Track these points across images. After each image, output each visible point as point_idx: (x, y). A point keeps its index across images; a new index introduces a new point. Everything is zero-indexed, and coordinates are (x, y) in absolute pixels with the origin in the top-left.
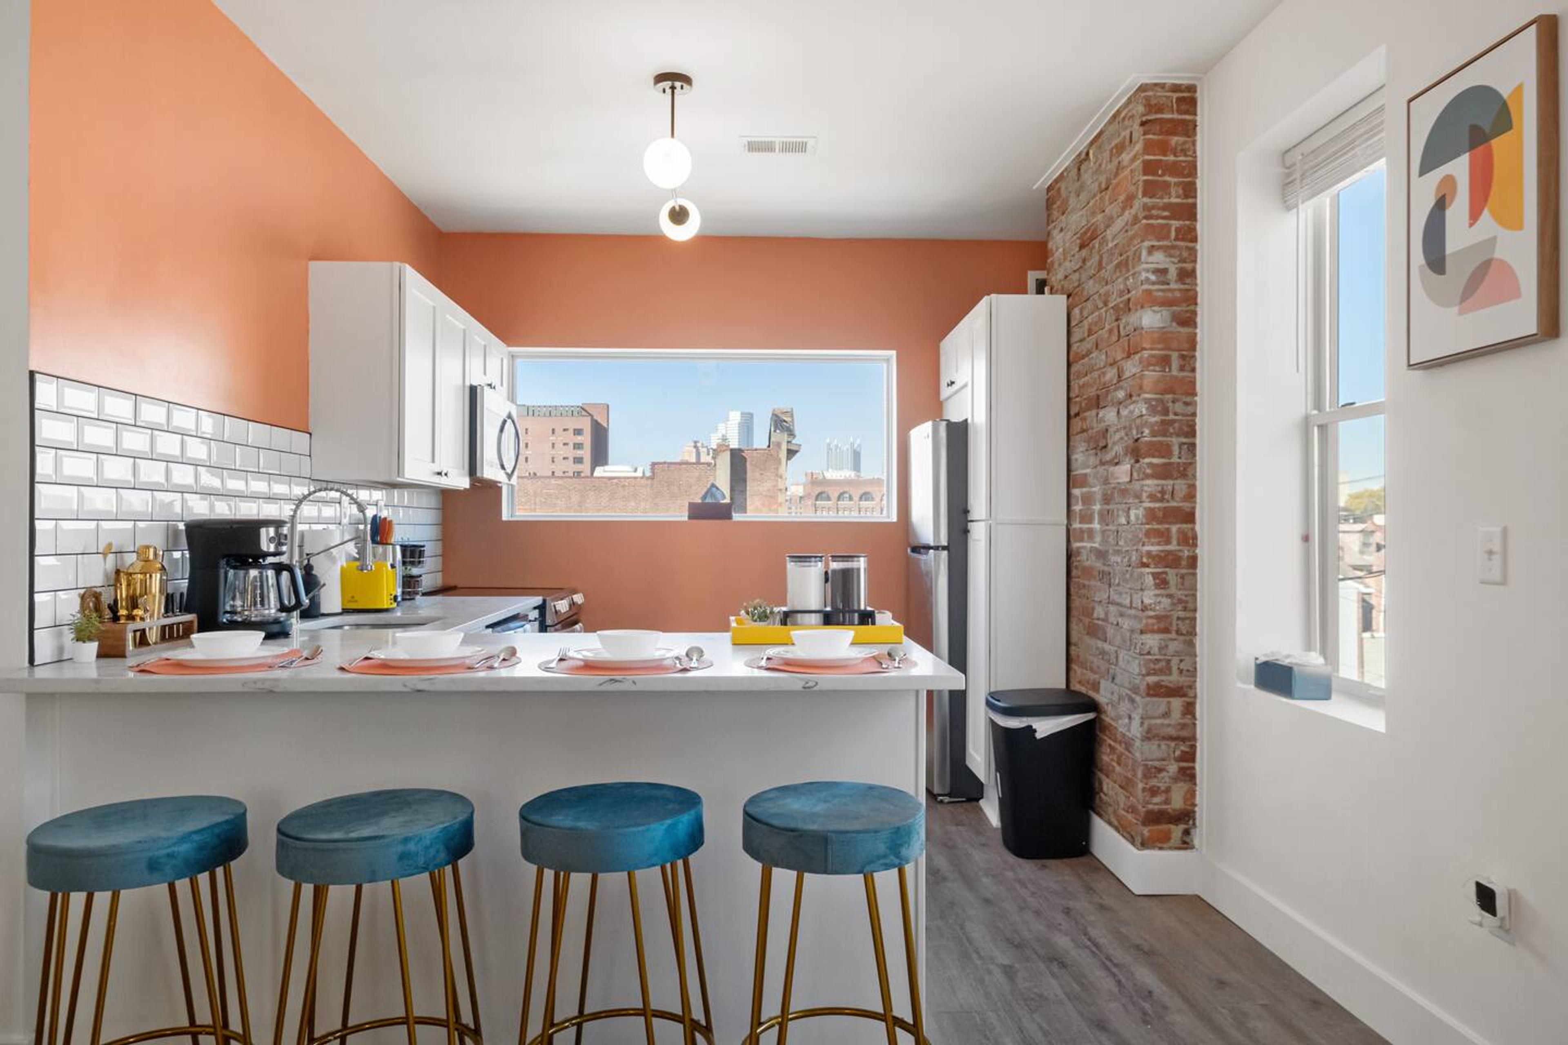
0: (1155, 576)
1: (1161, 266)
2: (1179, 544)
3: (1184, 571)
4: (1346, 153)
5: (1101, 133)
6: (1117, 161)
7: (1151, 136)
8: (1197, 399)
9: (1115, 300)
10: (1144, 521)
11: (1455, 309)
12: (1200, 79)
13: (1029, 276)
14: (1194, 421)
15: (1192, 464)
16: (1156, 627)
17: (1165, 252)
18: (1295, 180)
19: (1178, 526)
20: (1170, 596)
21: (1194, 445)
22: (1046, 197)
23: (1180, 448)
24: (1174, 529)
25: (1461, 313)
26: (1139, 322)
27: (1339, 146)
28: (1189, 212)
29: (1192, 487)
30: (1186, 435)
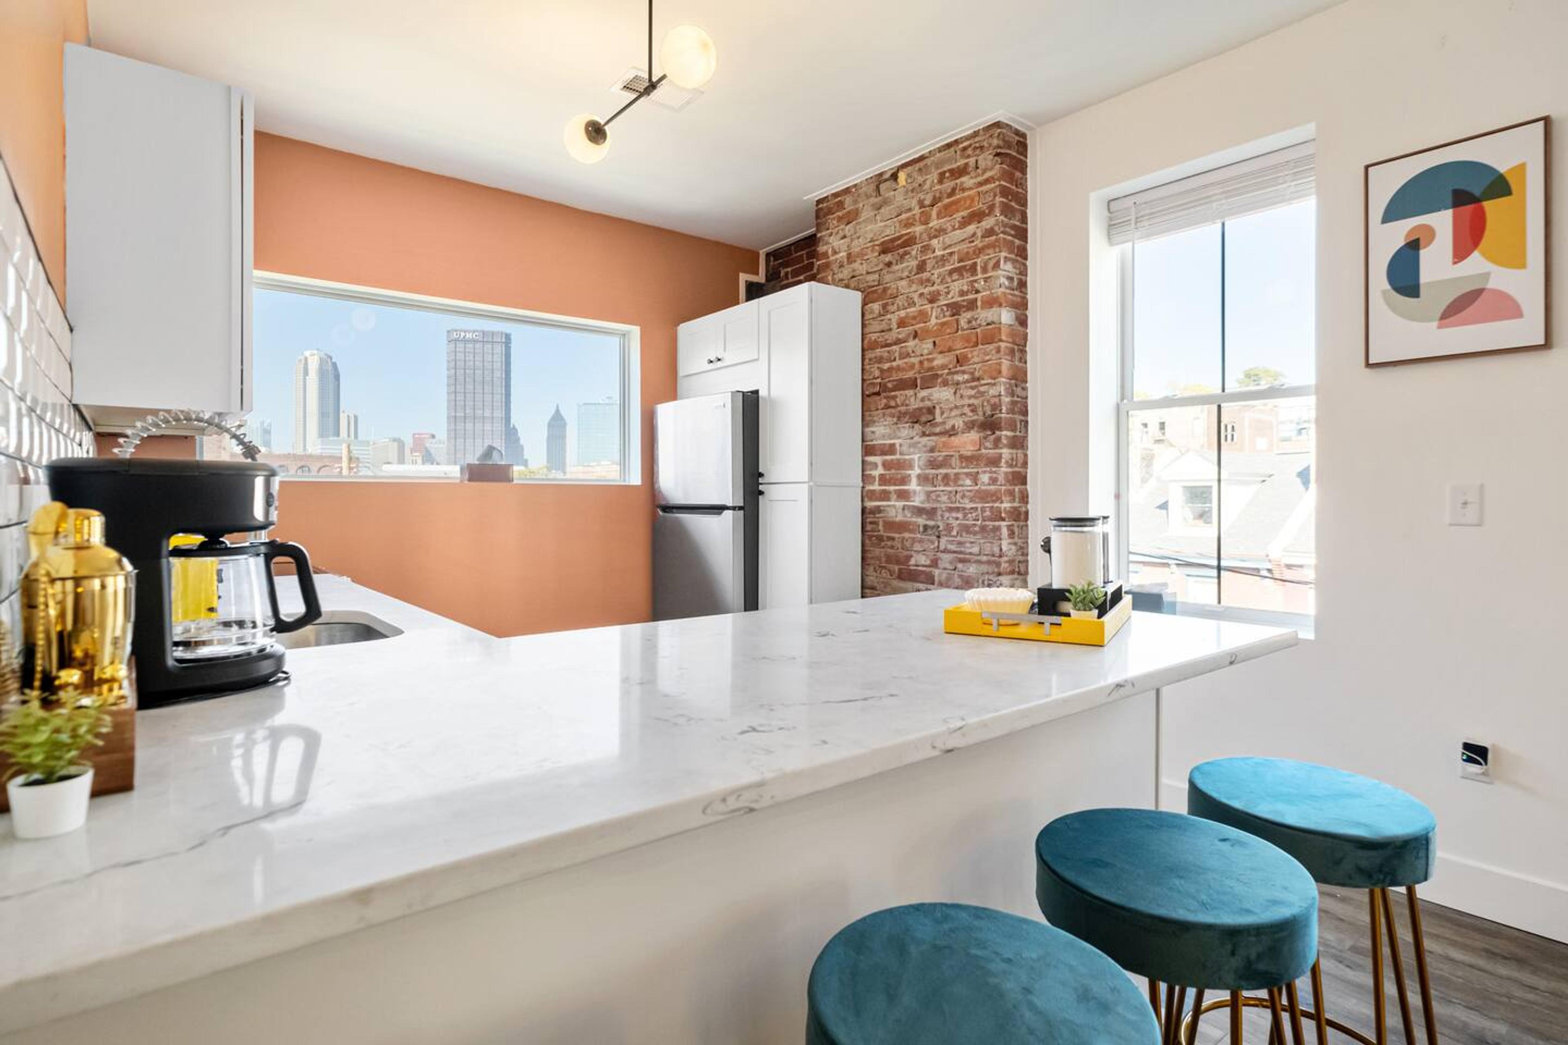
0: (1008, 527)
1: (1010, 275)
2: (1020, 502)
3: (1022, 523)
4: (1188, 208)
5: (922, 158)
6: (952, 184)
7: (1005, 166)
8: (1028, 385)
9: (952, 298)
10: (1003, 482)
11: (1435, 324)
12: (1031, 129)
13: (740, 277)
14: (1026, 403)
15: (1025, 438)
16: (1008, 570)
17: (1013, 263)
18: (1130, 220)
19: (1019, 487)
20: (1015, 544)
21: (1027, 422)
22: (816, 208)
23: (1021, 424)
24: (1017, 489)
25: (1439, 327)
26: (998, 318)
27: (1186, 201)
28: (1022, 234)
29: (1026, 455)
30: (1023, 415)
